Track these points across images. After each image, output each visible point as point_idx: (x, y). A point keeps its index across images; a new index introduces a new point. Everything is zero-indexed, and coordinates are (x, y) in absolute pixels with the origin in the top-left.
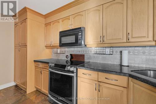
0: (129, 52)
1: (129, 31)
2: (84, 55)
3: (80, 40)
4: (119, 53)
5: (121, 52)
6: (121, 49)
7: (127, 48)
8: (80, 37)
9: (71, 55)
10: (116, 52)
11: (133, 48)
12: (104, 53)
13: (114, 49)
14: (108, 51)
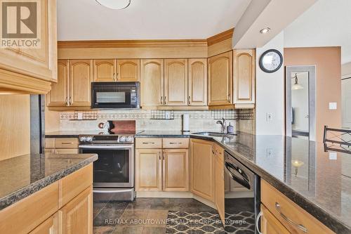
0: (190, 116)
1: (190, 95)
2: (135, 121)
3: (133, 99)
4: (180, 117)
5: (182, 116)
6: (182, 113)
7: (188, 112)
8: (133, 95)
9: (110, 122)
10: (178, 116)
11: (193, 112)
12: (164, 118)
13: (175, 112)
14: (168, 114)
